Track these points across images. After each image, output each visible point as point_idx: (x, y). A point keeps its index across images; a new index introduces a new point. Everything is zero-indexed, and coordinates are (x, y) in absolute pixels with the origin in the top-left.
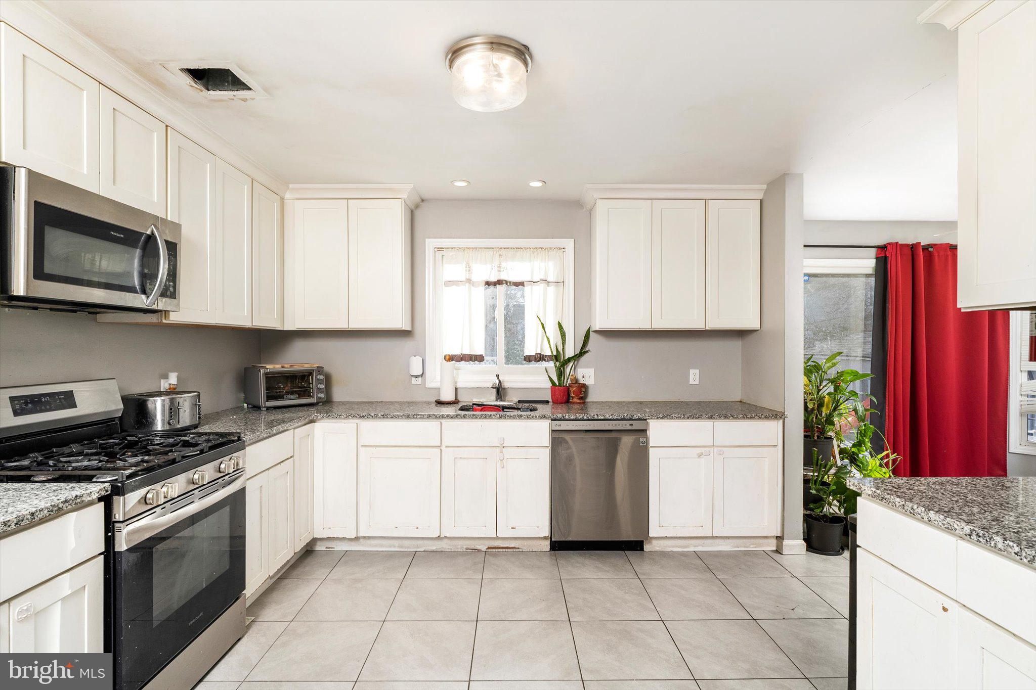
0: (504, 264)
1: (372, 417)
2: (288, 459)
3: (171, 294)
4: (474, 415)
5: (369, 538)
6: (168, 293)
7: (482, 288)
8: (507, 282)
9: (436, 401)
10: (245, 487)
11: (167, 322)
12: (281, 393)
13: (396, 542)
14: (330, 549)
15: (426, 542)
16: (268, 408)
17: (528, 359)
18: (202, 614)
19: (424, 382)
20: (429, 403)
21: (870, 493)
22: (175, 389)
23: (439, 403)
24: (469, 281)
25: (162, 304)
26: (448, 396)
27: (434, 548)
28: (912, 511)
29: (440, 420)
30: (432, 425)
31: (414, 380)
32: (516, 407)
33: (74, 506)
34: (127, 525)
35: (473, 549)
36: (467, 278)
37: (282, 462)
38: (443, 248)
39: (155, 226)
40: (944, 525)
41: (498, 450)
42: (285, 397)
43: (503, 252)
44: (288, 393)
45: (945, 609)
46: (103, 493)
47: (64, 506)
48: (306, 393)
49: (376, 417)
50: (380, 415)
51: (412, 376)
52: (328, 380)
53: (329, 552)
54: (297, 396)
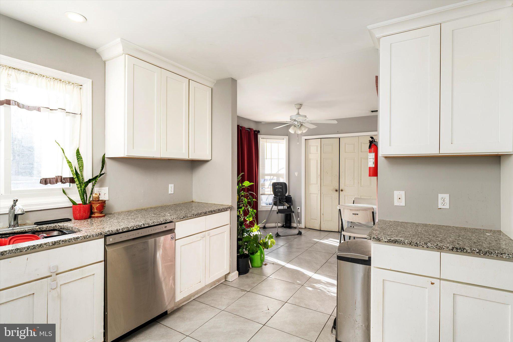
21: (386, 240)
28: (416, 245)
40: (437, 248)
41: (50, 279)
43: (12, 72)
45: (432, 284)
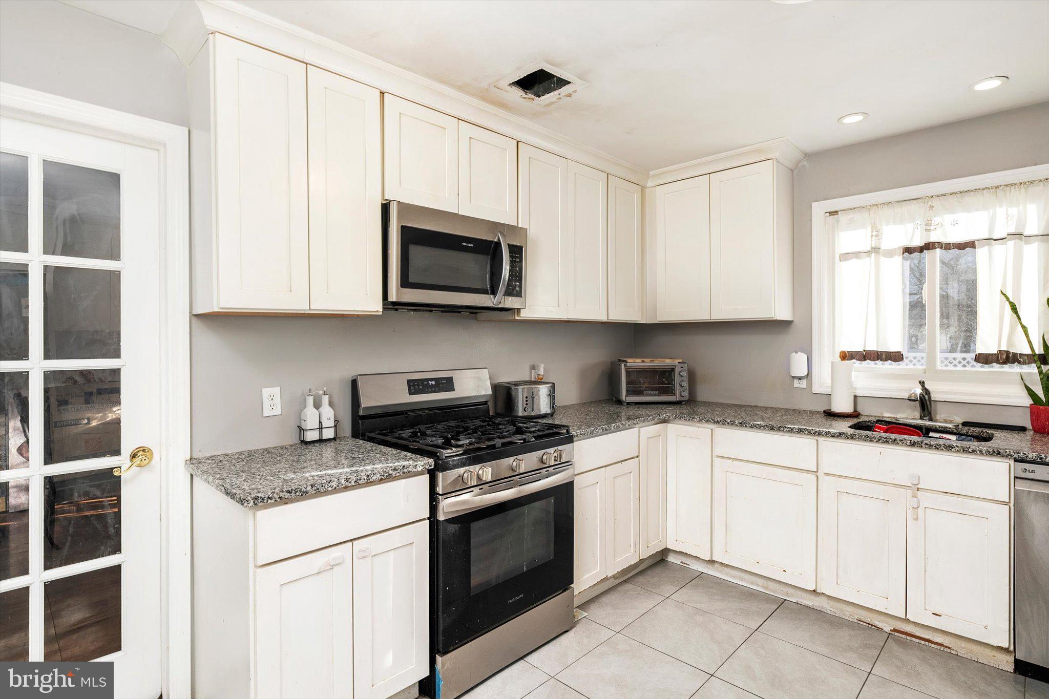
0: (936, 220)
1: (728, 423)
2: (633, 458)
3: (517, 293)
4: (867, 436)
5: (727, 566)
6: (515, 292)
7: (898, 259)
8: (941, 245)
9: (825, 412)
10: (573, 481)
11: (520, 318)
12: (642, 388)
13: (760, 581)
14: (685, 565)
15: (799, 593)
16: (628, 403)
17: (984, 359)
18: (522, 596)
19: (810, 384)
20: (813, 413)
22: (542, 379)
23: (830, 415)
24: (876, 250)
25: (511, 302)
26: (843, 405)
27: (810, 604)
29: (817, 438)
30: (805, 443)
31: (796, 384)
32: (956, 431)
33: (401, 474)
34: (445, 499)
35: (869, 624)
36: (873, 246)
37: (626, 460)
38: (837, 212)
39: (502, 233)
41: (909, 492)
42: (645, 393)
43: (936, 202)
44: (648, 389)
46: (427, 467)
47: (394, 473)
48: (669, 391)
49: (732, 424)
50: (737, 423)
51: (794, 377)
52: (692, 378)
53: (684, 568)
54: (657, 392)
